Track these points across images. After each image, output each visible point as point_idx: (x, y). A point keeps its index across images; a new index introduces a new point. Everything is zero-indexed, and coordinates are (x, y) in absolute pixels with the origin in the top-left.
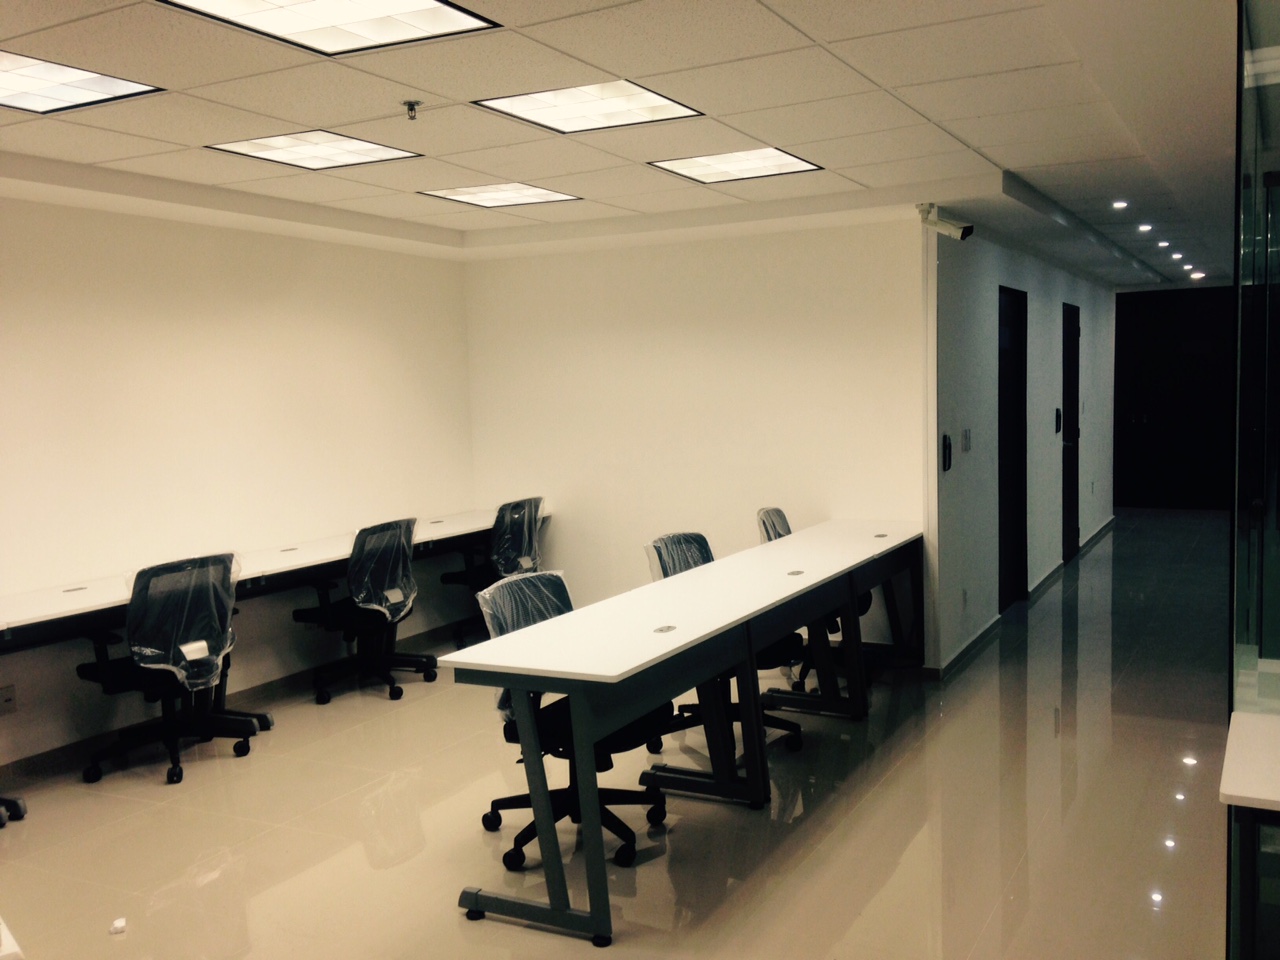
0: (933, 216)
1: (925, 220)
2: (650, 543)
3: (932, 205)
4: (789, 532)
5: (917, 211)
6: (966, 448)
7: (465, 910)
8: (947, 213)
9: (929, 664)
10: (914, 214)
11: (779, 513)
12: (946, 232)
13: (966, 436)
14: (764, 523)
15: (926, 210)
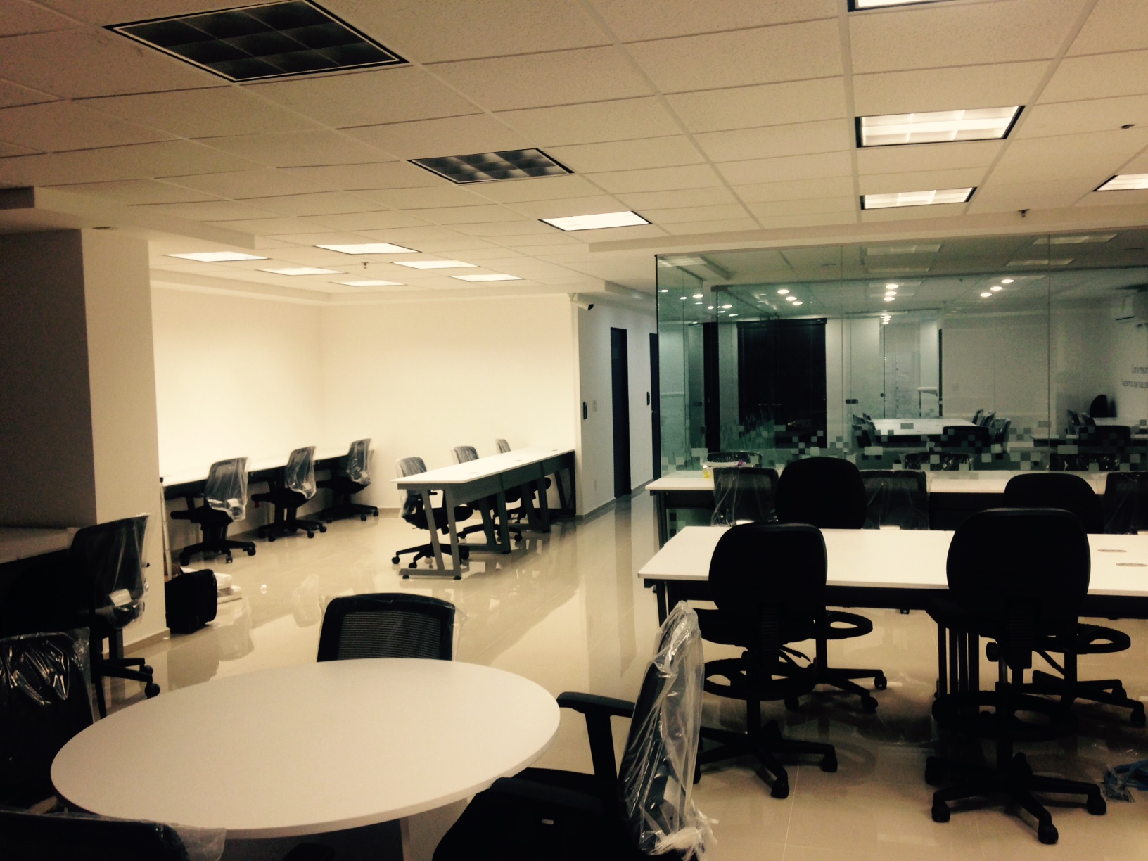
0: (575, 298)
1: (572, 300)
2: (452, 449)
3: (575, 293)
4: (510, 450)
5: (568, 296)
6: (595, 409)
7: (402, 576)
8: (582, 297)
9: (578, 513)
10: (565, 297)
11: (505, 442)
12: (581, 306)
13: (595, 403)
14: (499, 445)
15: (572, 295)
